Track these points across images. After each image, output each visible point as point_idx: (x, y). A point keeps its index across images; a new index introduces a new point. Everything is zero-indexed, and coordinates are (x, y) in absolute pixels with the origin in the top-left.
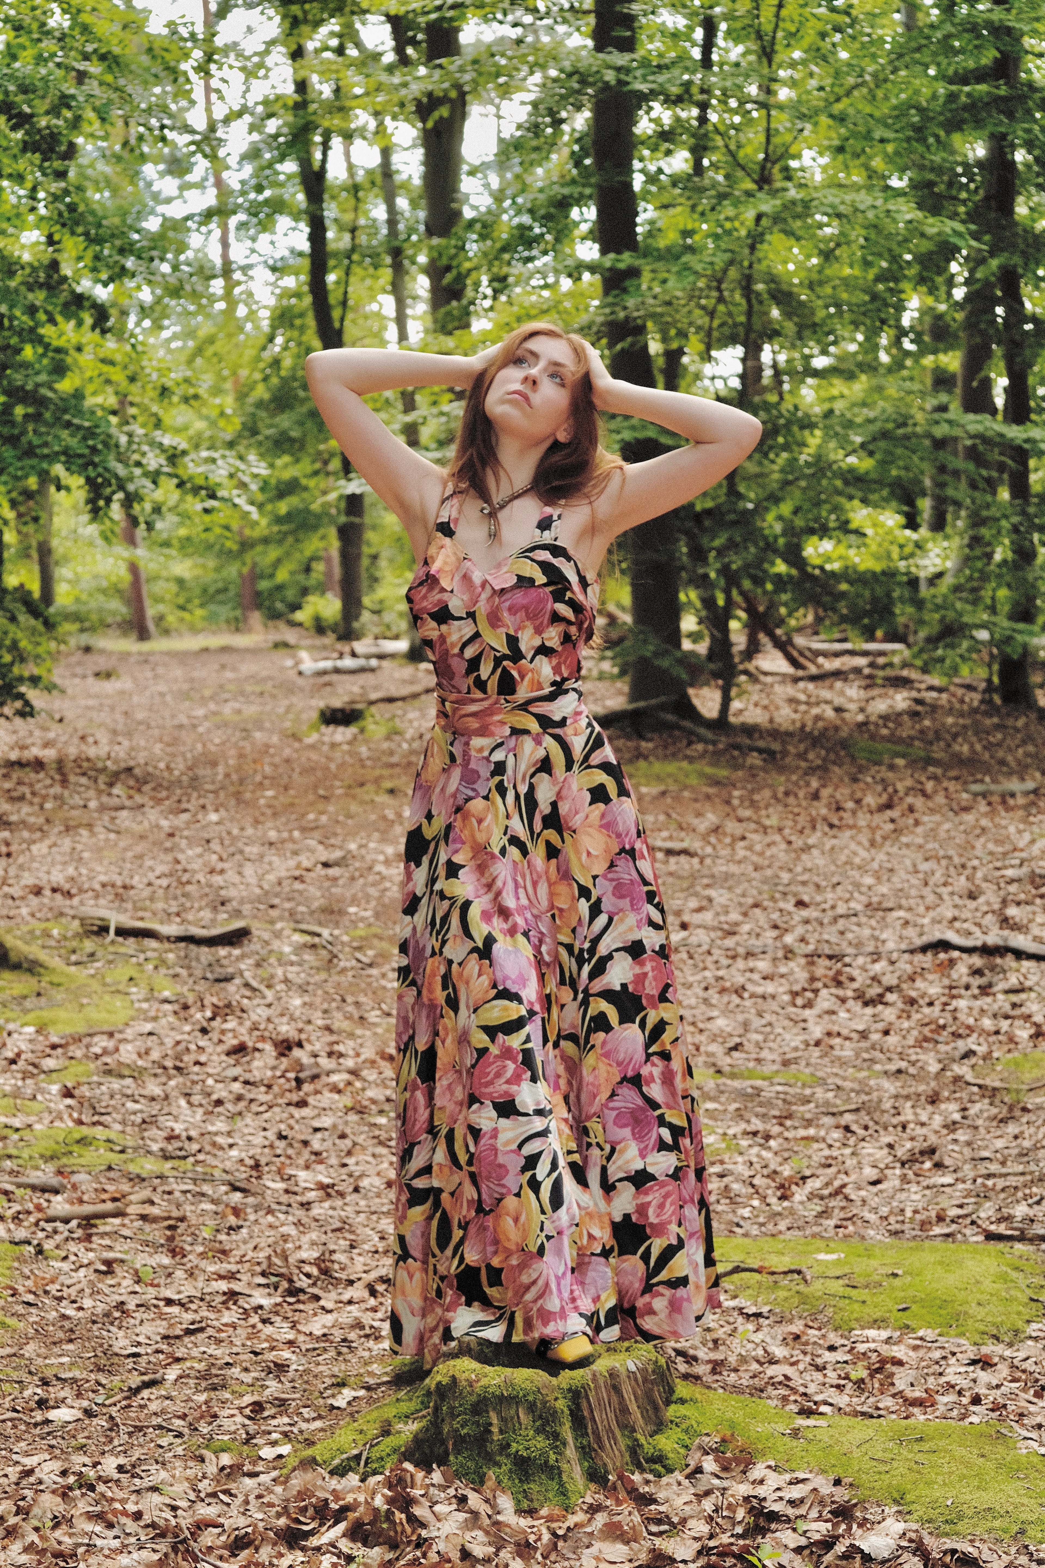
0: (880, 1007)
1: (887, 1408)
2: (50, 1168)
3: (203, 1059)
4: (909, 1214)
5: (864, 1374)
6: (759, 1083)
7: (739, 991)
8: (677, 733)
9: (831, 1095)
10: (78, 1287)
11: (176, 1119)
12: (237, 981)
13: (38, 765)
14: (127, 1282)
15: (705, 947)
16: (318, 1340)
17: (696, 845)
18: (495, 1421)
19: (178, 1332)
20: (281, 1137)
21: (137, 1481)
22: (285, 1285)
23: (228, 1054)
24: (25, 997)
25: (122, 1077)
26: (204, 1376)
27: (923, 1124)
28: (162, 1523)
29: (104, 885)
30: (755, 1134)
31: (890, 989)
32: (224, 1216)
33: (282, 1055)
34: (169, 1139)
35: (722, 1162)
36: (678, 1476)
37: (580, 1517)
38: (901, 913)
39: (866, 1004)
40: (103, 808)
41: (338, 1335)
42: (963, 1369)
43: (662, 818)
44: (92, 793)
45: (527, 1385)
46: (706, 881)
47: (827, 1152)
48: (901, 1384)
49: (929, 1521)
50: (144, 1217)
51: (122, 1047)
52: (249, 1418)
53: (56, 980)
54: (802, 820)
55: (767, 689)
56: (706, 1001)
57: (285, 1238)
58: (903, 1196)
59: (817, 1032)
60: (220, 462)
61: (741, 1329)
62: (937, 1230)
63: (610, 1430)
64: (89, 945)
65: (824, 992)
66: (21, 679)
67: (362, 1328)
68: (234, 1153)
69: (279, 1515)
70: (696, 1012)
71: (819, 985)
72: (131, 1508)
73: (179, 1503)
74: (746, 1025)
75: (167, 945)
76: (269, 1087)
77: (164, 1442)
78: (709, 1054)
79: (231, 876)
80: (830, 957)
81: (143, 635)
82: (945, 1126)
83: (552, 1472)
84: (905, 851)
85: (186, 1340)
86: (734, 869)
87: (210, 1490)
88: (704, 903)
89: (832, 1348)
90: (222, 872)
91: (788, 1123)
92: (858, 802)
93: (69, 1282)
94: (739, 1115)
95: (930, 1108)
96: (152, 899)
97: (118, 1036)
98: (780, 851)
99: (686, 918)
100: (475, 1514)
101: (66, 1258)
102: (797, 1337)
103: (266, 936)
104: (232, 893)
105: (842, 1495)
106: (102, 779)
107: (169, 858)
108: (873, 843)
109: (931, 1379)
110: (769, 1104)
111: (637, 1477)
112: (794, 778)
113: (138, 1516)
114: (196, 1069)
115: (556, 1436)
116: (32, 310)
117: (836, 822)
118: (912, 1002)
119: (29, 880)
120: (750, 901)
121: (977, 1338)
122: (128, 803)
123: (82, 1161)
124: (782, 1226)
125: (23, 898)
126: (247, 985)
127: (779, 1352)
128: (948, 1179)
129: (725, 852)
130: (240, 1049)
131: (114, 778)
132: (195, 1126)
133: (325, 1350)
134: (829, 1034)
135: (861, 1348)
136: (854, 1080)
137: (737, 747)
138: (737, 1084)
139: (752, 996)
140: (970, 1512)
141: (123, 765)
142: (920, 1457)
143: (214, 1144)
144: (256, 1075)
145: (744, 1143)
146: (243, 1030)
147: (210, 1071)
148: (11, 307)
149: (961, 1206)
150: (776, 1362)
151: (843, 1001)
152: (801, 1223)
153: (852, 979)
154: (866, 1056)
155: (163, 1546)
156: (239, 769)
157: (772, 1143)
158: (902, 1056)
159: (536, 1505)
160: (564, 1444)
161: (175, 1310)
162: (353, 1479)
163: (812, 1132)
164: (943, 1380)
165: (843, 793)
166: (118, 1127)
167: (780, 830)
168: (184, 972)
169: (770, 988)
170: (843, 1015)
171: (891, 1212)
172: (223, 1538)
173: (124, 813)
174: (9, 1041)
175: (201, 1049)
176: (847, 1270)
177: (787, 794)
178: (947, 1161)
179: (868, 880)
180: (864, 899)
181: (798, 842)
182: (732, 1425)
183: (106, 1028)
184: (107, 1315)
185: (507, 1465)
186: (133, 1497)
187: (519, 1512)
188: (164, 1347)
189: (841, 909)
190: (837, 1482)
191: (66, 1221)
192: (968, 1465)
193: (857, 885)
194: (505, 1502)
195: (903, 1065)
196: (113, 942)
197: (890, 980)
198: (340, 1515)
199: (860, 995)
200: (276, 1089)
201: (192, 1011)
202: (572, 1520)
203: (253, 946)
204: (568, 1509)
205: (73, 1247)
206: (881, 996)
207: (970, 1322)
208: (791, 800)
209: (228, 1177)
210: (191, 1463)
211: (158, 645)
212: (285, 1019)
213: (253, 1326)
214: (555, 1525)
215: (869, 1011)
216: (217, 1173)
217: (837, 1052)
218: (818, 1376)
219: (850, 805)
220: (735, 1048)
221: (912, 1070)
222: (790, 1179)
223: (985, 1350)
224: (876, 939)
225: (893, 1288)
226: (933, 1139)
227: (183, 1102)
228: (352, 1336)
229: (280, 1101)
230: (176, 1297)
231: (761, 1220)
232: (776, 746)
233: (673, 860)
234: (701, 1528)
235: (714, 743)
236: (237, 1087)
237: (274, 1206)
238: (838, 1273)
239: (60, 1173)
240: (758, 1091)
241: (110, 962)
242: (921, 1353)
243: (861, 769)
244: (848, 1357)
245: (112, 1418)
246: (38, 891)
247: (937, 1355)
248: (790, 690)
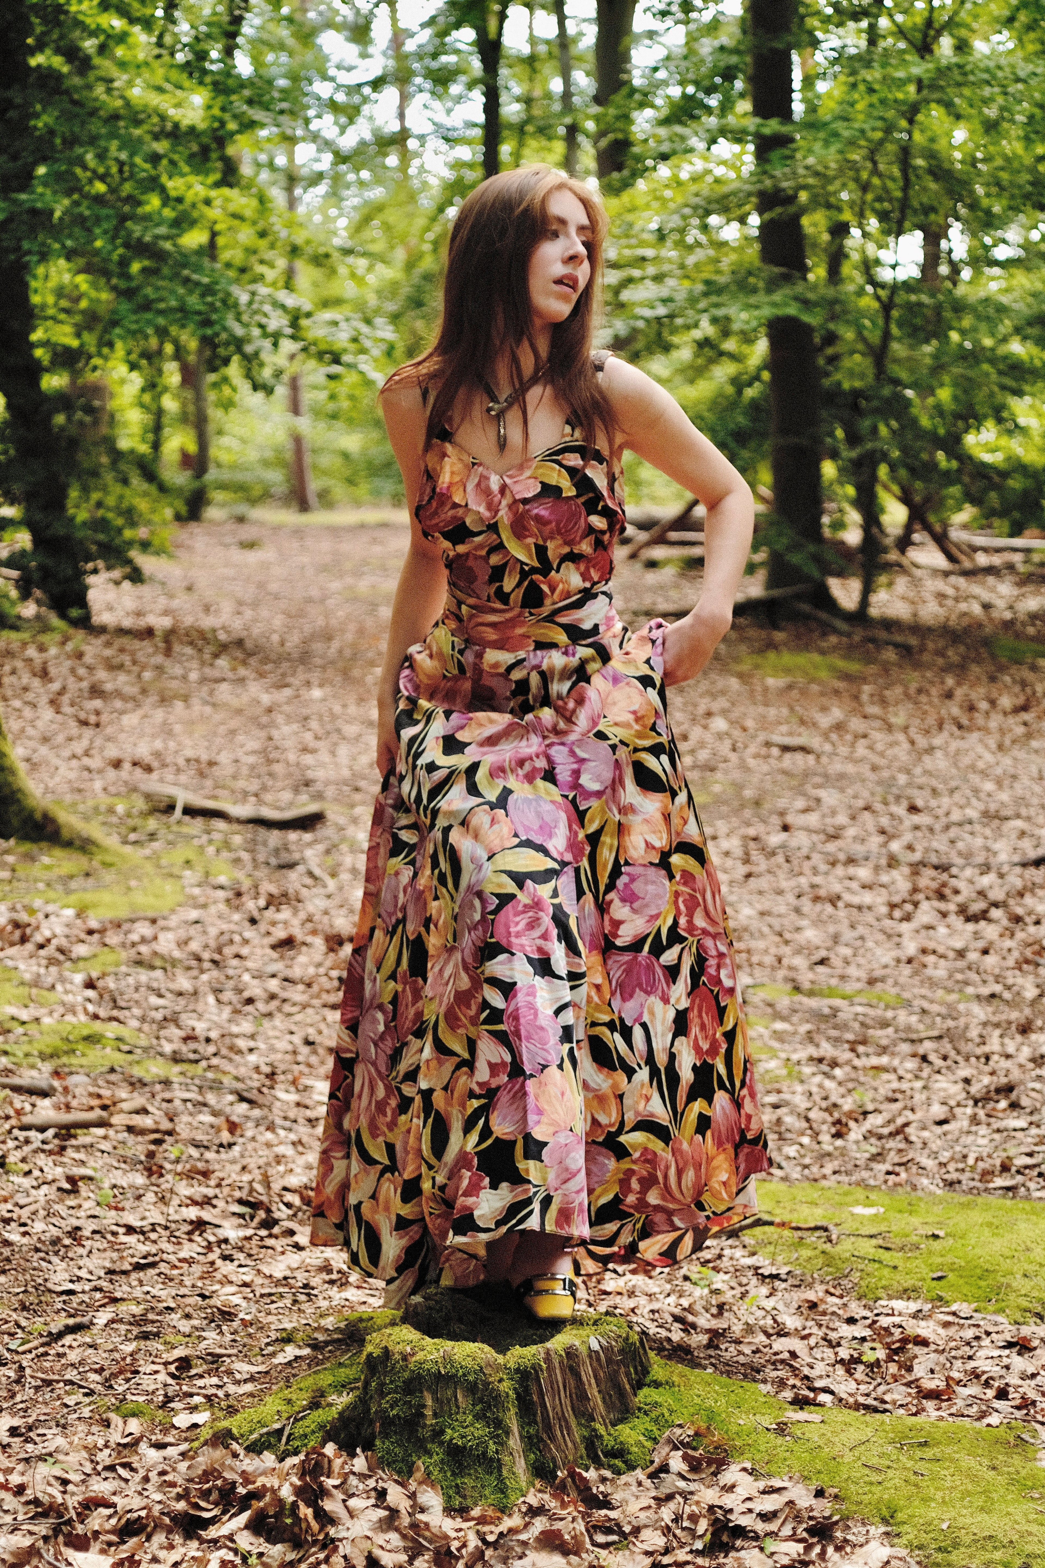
0: (983, 923)
1: (894, 1402)
2: (47, 1067)
3: (244, 951)
4: (971, 1161)
5: (881, 1354)
6: (837, 1002)
7: (834, 900)
8: (813, 625)
9: (914, 1019)
10: (32, 1208)
11: (200, 1016)
12: (301, 868)
13: (149, 632)
14: (88, 1205)
15: (805, 851)
16: (278, 1283)
17: (815, 742)
18: (429, 1402)
19: (127, 1267)
20: (308, 1043)
21: (30, 1447)
22: (262, 1214)
23: (274, 947)
24: (71, 877)
25: (152, 968)
26: (138, 1321)
27: (1008, 1056)
28: (45, 1499)
29: (188, 761)
30: (820, 1060)
31: (996, 905)
32: (219, 1130)
33: (331, 950)
34: (186, 1039)
35: (779, 1092)
36: (640, 1474)
37: (514, 1521)
38: (1019, 824)
39: (968, 919)
40: (203, 680)
41: (301, 1277)
42: (996, 1353)
43: (785, 711)
44: (195, 664)
45: (469, 1363)
46: (818, 780)
47: (895, 1085)
48: (920, 1370)
49: (920, 1547)
50: (130, 1129)
51: (162, 936)
52: (173, 1376)
53: (108, 859)
54: (931, 720)
55: (916, 583)
56: (797, 911)
57: (279, 1159)
58: (970, 1139)
59: (911, 948)
60: (343, 325)
61: (753, 1292)
62: (999, 1182)
63: (563, 1418)
64: (152, 824)
65: (925, 905)
66: (130, 543)
67: (330, 1272)
68: (252, 1058)
69: (179, 1497)
70: (786, 922)
71: (920, 896)
72: (15, 1479)
73: (72, 1477)
74: (836, 939)
75: (236, 827)
76: (309, 985)
77: (70, 1401)
78: (790, 968)
79: (324, 756)
80: (936, 868)
81: (304, 506)
82: (1033, 1060)
83: (493, 1465)
84: (1033, 757)
85: (134, 1275)
86: (850, 768)
87: (108, 1462)
88: (812, 804)
89: (851, 1321)
90: (313, 751)
91: (861, 1049)
92: (993, 703)
93: (22, 1202)
94: (810, 1038)
95: (1019, 1038)
96: (234, 777)
97: (161, 923)
98: (902, 752)
99: (790, 819)
100: (394, 1513)
101: (28, 1173)
102: (813, 1306)
103: (342, 821)
104: (319, 774)
105: (823, 1508)
106: (208, 650)
107: (263, 734)
108: (1000, 747)
109: (958, 1364)
110: (845, 1027)
111: (591, 1475)
112: (929, 674)
113: (20, 1490)
114: (235, 962)
115: (498, 1423)
116: (155, 159)
117: (965, 721)
118: (1017, 919)
119: (112, 752)
120: (861, 803)
121: (1018, 1316)
122: (230, 675)
123: (84, 1061)
124: (828, 1170)
125: (100, 771)
126: (311, 874)
127: (791, 1322)
128: (1021, 1123)
129: (843, 750)
130: (288, 943)
131: (223, 648)
132: (219, 1026)
133: (281, 1296)
134: (924, 951)
135: (885, 1321)
136: (941, 1004)
137: (873, 640)
138: (813, 1003)
139: (848, 905)
140: (967, 1540)
141: (235, 636)
142: (921, 1467)
143: (231, 1048)
144: (296, 972)
145: (807, 1070)
146: (296, 922)
147: (250, 964)
148: (132, 155)
149: (1030, 1155)
150: (786, 1335)
151: (944, 915)
152: (850, 1167)
153: (957, 892)
154: (959, 977)
155: (42, 1528)
156: (354, 645)
157: (837, 1072)
158: (998, 979)
159: (469, 1502)
160: (508, 1433)
161: (132, 1239)
162: (269, 1459)
163: (884, 1060)
164: (972, 1364)
165: (978, 694)
166: (135, 1023)
167: (905, 729)
168: (245, 856)
169: (867, 898)
170: (942, 930)
171: (952, 1159)
172: (113, 1521)
173: (224, 686)
174: (45, 924)
175: (246, 942)
176: (883, 1228)
177: (920, 691)
178: (1025, 1102)
179: (989, 786)
180: (981, 806)
181: (922, 742)
182: (711, 1416)
183: (151, 914)
184: (55, 1242)
185: (438, 1454)
186: (20, 1467)
187: (449, 1511)
188: (104, 1284)
189: (956, 816)
190: (820, 1493)
191: (42, 1129)
192: (974, 1478)
193: (976, 791)
194: (432, 1499)
195: (997, 988)
196: (179, 822)
197: (997, 894)
198: (245, 1503)
199: (962, 910)
200: (315, 988)
201: (244, 898)
202: (508, 1523)
203: (326, 831)
204: (504, 1510)
205: (42, 1160)
206: (985, 912)
207: (1012, 1296)
208: (923, 698)
209: (239, 1086)
210: (95, 1429)
211: (318, 517)
212: (343, 911)
213: (212, 1263)
214: (486, 1529)
215: (971, 927)
216: (227, 1081)
217: (929, 972)
218: (829, 1353)
219: (984, 705)
220: (822, 962)
221: (1007, 995)
222: (850, 1115)
223: (1026, 1331)
224: (988, 849)
225: (930, 1253)
226: (1016, 1075)
227: (211, 999)
228: (316, 1281)
229: (316, 1002)
230: (137, 1224)
231: (807, 1161)
232: (913, 641)
233: (788, 756)
234: (654, 1540)
235: (849, 635)
236: (274, 985)
237: (279, 1121)
238: (873, 1231)
239: (56, 1074)
240: (835, 1011)
241: (170, 843)
242: (952, 1331)
243: (1002, 669)
244: (867, 1333)
245: (22, 1368)
246: (117, 764)
247: (969, 1334)
248: (940, 585)
